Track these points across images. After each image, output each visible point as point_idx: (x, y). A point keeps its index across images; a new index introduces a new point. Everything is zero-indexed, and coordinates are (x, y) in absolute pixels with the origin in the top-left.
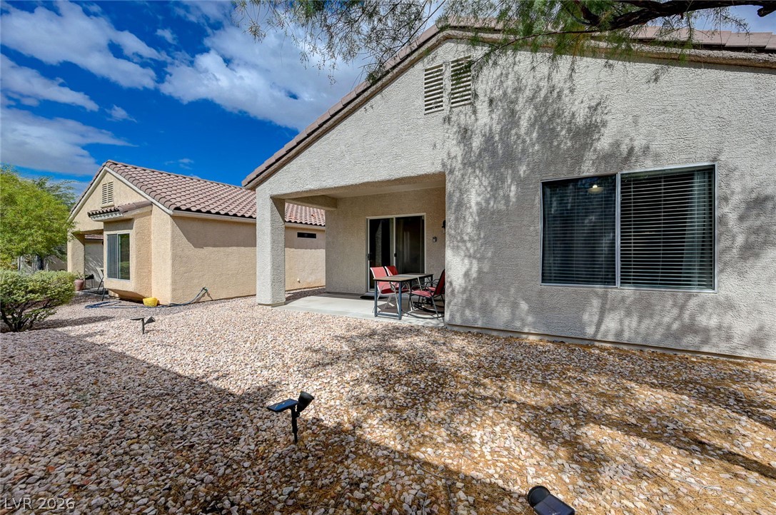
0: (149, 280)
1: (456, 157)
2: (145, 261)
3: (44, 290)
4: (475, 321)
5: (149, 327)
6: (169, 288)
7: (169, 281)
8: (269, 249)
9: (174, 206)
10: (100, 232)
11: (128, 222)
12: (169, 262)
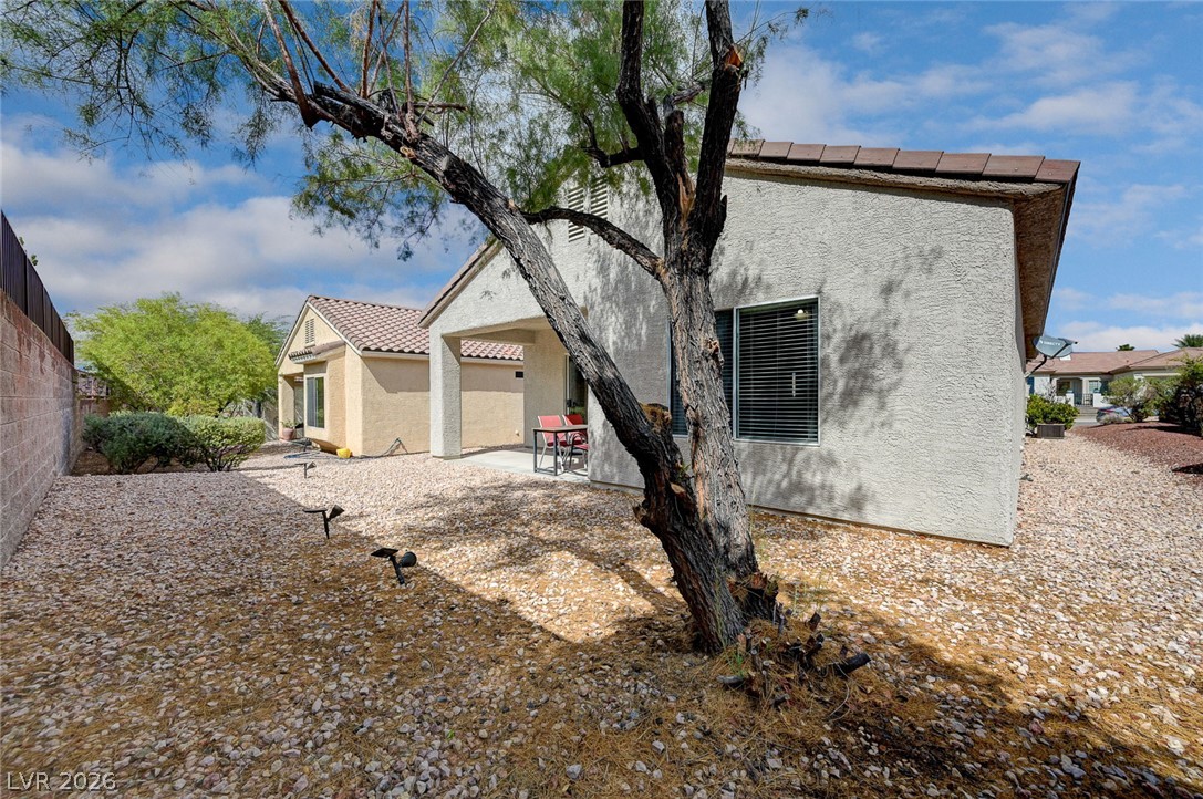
0: (344, 429)
1: (595, 289)
2: (340, 408)
3: (237, 436)
4: (613, 477)
6: (360, 438)
7: (360, 431)
8: (441, 396)
9: (363, 346)
10: (301, 375)
11: (321, 365)
12: (360, 409)
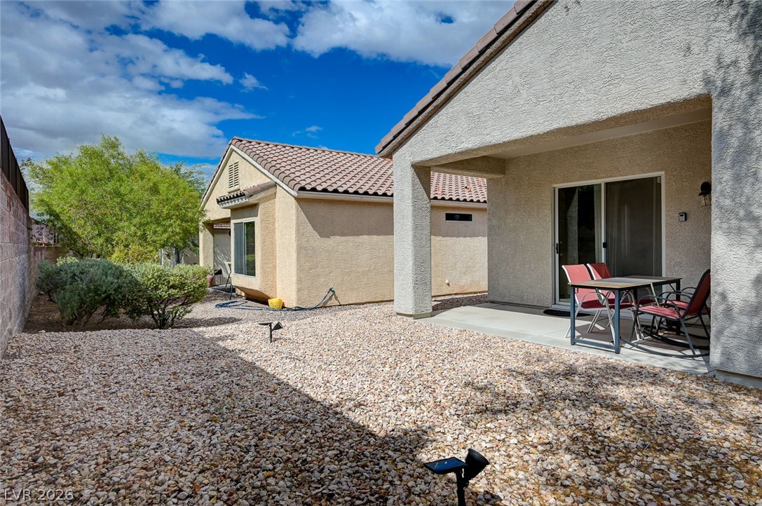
3: (181, 286)
5: (276, 334)
6: (294, 287)
9: (298, 187)
10: (227, 221)
12: (294, 256)
